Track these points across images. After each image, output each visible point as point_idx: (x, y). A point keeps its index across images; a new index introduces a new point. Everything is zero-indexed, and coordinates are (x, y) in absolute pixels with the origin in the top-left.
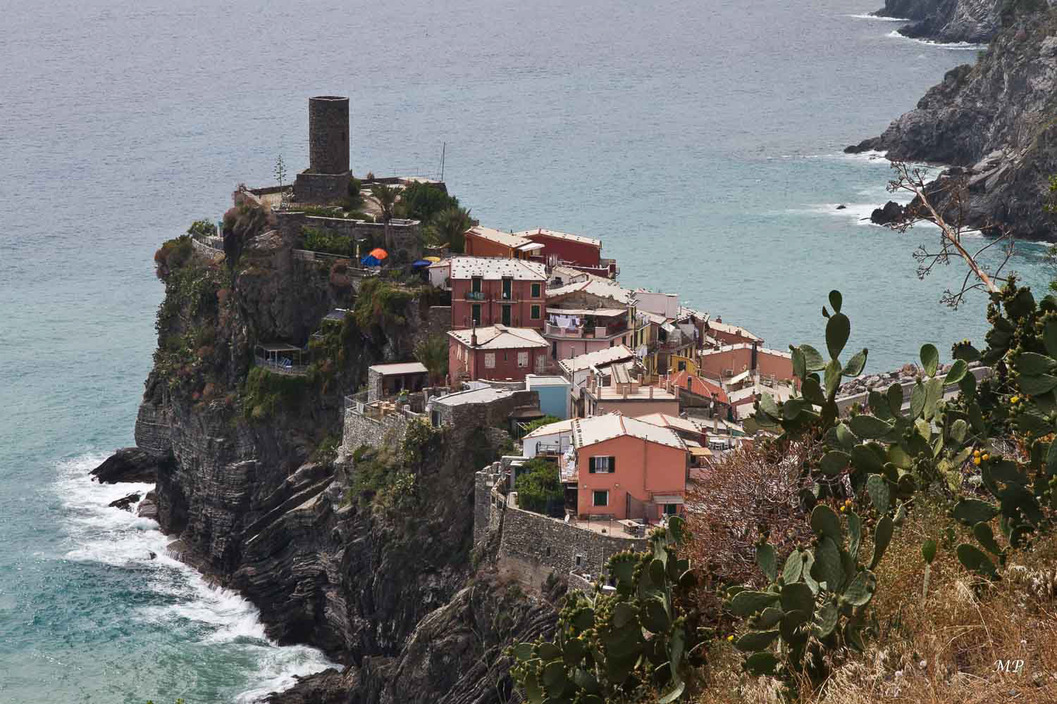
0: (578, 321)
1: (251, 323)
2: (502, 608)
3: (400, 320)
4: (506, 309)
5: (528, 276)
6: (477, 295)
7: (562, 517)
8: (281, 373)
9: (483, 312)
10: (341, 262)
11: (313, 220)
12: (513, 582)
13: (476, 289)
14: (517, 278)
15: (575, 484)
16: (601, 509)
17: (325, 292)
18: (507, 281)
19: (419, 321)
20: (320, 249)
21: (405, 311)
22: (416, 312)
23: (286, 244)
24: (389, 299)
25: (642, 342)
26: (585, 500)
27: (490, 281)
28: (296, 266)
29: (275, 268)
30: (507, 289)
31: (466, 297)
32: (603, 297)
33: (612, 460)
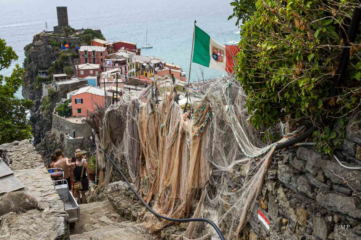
0: (111, 62)
1: (36, 65)
2: (51, 143)
3: (66, 62)
4: (94, 59)
5: (99, 50)
6: (86, 56)
7: (63, 117)
8: (42, 77)
9: (88, 60)
10: (56, 48)
11: (52, 38)
12: (54, 135)
13: (86, 54)
14: (96, 51)
15: (72, 107)
16: (80, 114)
17: (54, 56)
18: (94, 52)
19: (71, 63)
20: (53, 45)
21: (67, 60)
22: (70, 60)
23: (44, 44)
24: (63, 57)
25: (133, 68)
26: (75, 112)
27: (89, 52)
28: (47, 49)
29: (41, 50)
30: (94, 54)
31: (83, 56)
32: (120, 56)
33: (82, 100)
